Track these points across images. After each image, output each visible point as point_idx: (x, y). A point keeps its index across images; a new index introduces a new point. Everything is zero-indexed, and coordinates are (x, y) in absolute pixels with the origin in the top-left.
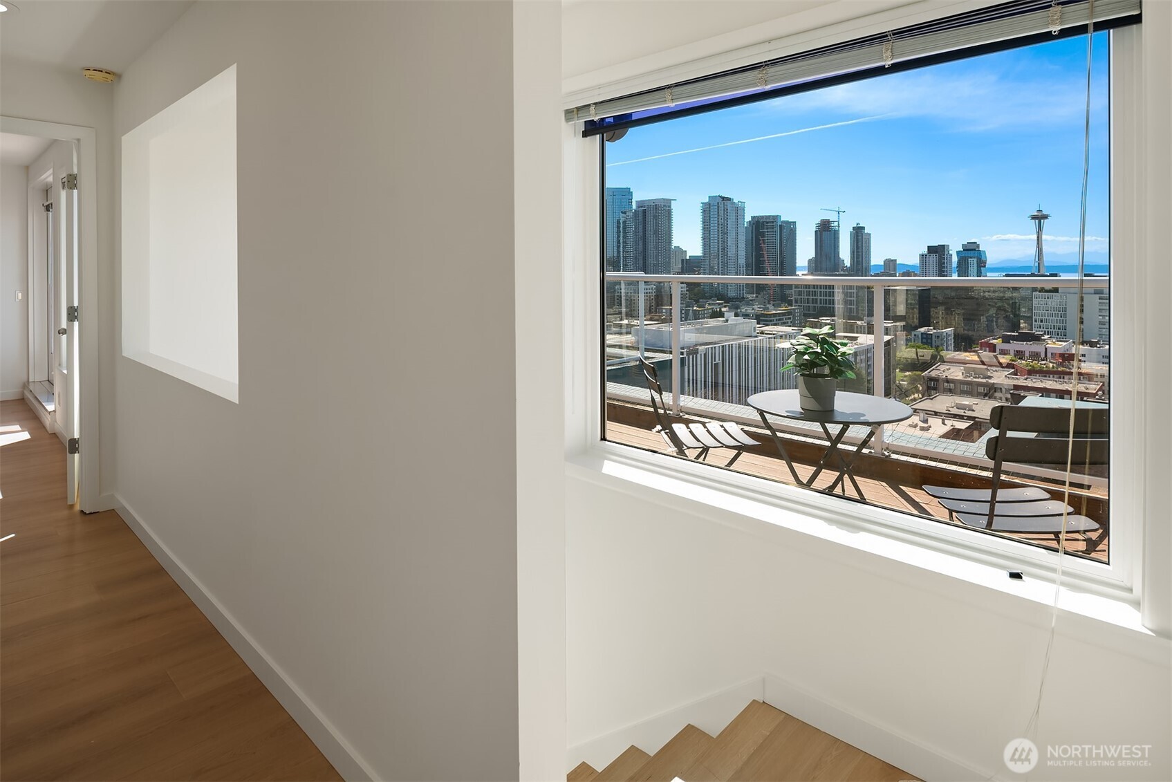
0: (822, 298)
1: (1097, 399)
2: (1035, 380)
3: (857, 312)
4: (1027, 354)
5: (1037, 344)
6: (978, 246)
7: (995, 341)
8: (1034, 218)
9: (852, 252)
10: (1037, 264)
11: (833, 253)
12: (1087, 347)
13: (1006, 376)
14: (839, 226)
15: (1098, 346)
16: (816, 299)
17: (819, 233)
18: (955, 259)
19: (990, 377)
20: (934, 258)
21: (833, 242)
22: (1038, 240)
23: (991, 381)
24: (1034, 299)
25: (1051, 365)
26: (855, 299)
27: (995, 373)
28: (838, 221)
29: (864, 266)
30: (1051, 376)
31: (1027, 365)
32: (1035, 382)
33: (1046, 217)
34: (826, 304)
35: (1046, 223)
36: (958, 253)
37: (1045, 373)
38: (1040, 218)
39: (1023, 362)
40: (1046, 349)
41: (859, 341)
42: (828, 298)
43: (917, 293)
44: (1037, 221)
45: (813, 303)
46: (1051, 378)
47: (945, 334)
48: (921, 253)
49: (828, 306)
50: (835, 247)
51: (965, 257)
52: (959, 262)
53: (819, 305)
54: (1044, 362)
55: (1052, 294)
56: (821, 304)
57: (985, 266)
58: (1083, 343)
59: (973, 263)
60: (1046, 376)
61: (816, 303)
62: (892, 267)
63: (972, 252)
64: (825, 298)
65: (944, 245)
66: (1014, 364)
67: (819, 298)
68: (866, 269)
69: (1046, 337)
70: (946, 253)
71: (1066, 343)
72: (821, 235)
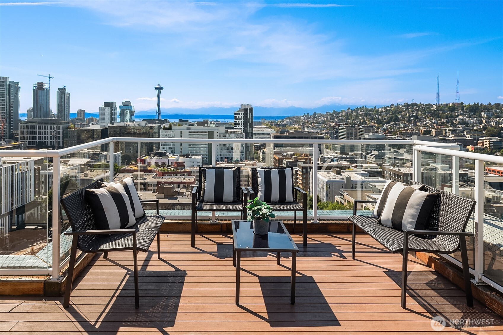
0: (40, 135)
1: (196, 185)
2: (166, 178)
3: (63, 144)
4: (160, 164)
5: (165, 158)
6: (130, 103)
7: (144, 158)
8: (156, 88)
9: (58, 105)
10: (157, 114)
11: (45, 105)
12: (185, 158)
13: (153, 177)
14: (49, 87)
15: (190, 157)
16: (36, 137)
17: (36, 91)
18: (119, 110)
19: (145, 179)
20: (108, 109)
21: (45, 97)
22: (158, 101)
23: (146, 181)
24: (161, 133)
25: (172, 169)
26: (62, 135)
27: (147, 176)
28: (49, 84)
29: (65, 114)
30: (173, 175)
31: (162, 170)
32: (167, 179)
33: (162, 88)
34: (43, 139)
35: (162, 91)
36: (120, 107)
37: (169, 173)
38: (159, 89)
39: (159, 168)
40: (169, 160)
41: (70, 163)
42: (44, 135)
43: (101, 131)
44: (158, 90)
45: (33, 139)
46: (173, 176)
47: (117, 155)
48: (100, 106)
49: (44, 140)
50: (46, 101)
51: (124, 109)
52: (121, 113)
53: (38, 140)
54: (169, 168)
55: (169, 130)
56: (39, 139)
57: (133, 115)
58: (183, 156)
59: (127, 113)
60: (170, 175)
61: (36, 139)
62: (82, 114)
63: (127, 107)
64: (42, 135)
65: (113, 102)
66: (155, 170)
67: (38, 135)
68: (67, 116)
69: (167, 154)
70: (114, 107)
71: (177, 157)
72: (37, 92)
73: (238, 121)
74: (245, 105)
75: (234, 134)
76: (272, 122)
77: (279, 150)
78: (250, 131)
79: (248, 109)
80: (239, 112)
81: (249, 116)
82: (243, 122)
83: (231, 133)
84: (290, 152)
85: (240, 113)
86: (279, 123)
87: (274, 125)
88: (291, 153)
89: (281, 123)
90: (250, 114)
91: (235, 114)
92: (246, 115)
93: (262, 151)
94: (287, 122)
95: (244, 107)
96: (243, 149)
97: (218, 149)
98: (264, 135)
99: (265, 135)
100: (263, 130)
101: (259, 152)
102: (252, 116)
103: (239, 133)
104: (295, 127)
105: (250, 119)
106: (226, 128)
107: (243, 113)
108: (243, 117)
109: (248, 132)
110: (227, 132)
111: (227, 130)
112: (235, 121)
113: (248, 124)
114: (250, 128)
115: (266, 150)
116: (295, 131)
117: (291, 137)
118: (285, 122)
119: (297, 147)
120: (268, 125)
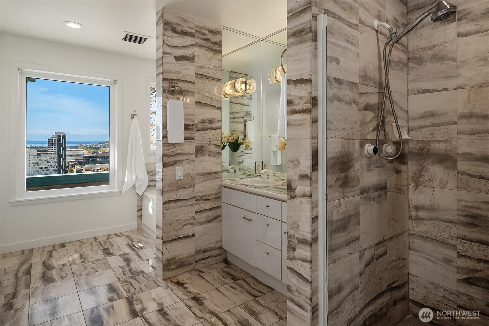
73: (51, 145)
74: (58, 133)
75: (46, 156)
76: (87, 146)
77: (89, 167)
78: (63, 153)
79: (61, 135)
80: (52, 139)
81: (62, 141)
82: (56, 146)
83: (44, 155)
84: (98, 167)
85: (54, 139)
86: (93, 147)
87: (89, 148)
88: (99, 168)
89: (95, 147)
90: (63, 140)
91: (48, 140)
92: (59, 140)
93: (76, 168)
94: (101, 146)
95: (57, 134)
96: (56, 168)
97: (31, 169)
98: (79, 156)
99: (80, 156)
100: (78, 152)
101: (73, 169)
102: (65, 142)
103: (51, 155)
104: (107, 149)
105: (63, 144)
106: (38, 151)
107: (56, 139)
108: (56, 142)
109: (61, 154)
110: (40, 154)
111: (39, 153)
112: (48, 146)
113: (61, 147)
114: (63, 151)
115: (79, 167)
116: (103, 152)
117: (100, 157)
118: (99, 146)
119: (105, 163)
120: (84, 148)
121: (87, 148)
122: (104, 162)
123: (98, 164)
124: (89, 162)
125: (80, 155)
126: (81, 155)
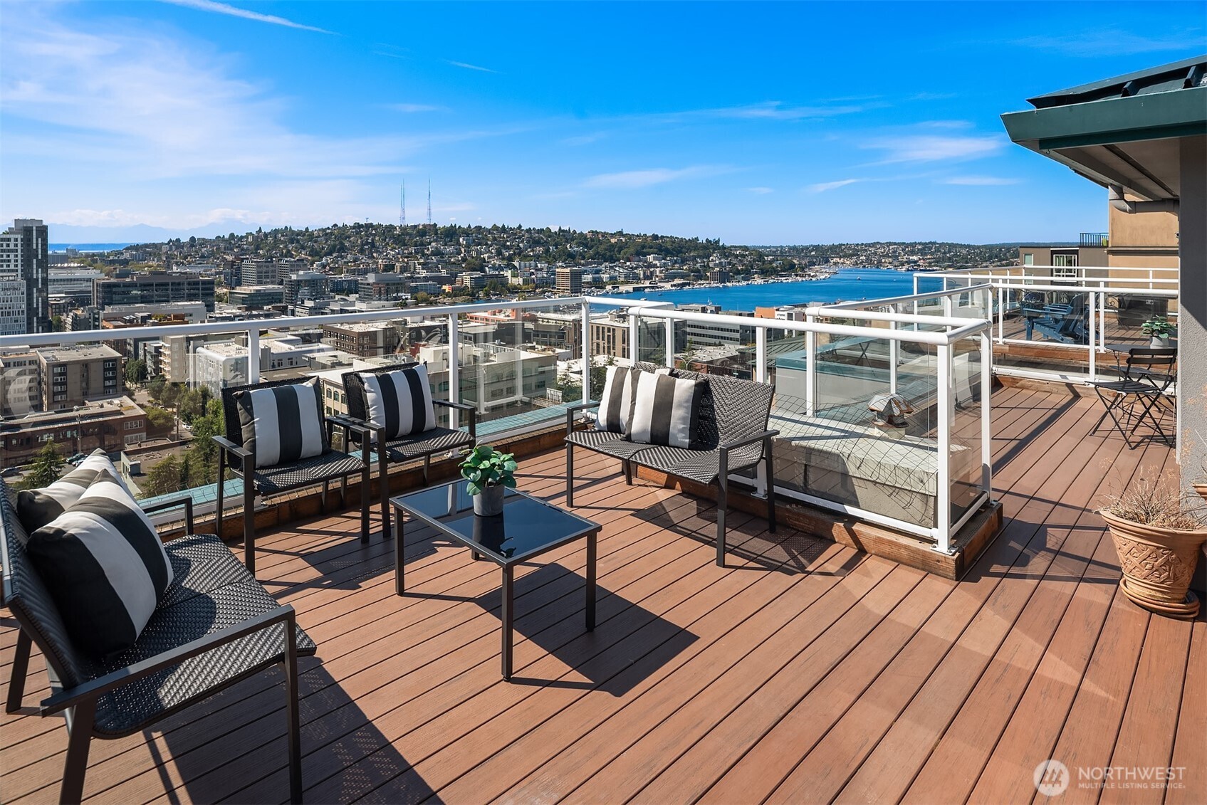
73: (5, 254)
74: (25, 221)
76: (94, 255)
77: (115, 311)
78: (40, 275)
79: (34, 228)
80: (8, 236)
81: (36, 244)
82: (19, 256)
84: (142, 312)
85: (12, 236)
86: (111, 258)
87: (99, 261)
88: (145, 314)
89: (116, 258)
90: (40, 239)
92: (27, 241)
93: (71, 314)
94: (131, 255)
95: (22, 226)
96: (22, 314)
98: (76, 282)
99: (79, 282)
100: (73, 271)
101: (62, 318)
102: (45, 244)
103: (8, 280)
104: (151, 264)
105: (40, 250)
107: (19, 237)
108: (19, 245)
109: (35, 277)
113: (34, 260)
114: (40, 270)
115: (83, 311)
116: (150, 273)
117: (145, 285)
118: (126, 255)
119: (157, 301)
120: (83, 261)
121: (95, 261)
122: (156, 298)
123: (137, 303)
124: (114, 299)
125: (78, 280)
126: (81, 280)
